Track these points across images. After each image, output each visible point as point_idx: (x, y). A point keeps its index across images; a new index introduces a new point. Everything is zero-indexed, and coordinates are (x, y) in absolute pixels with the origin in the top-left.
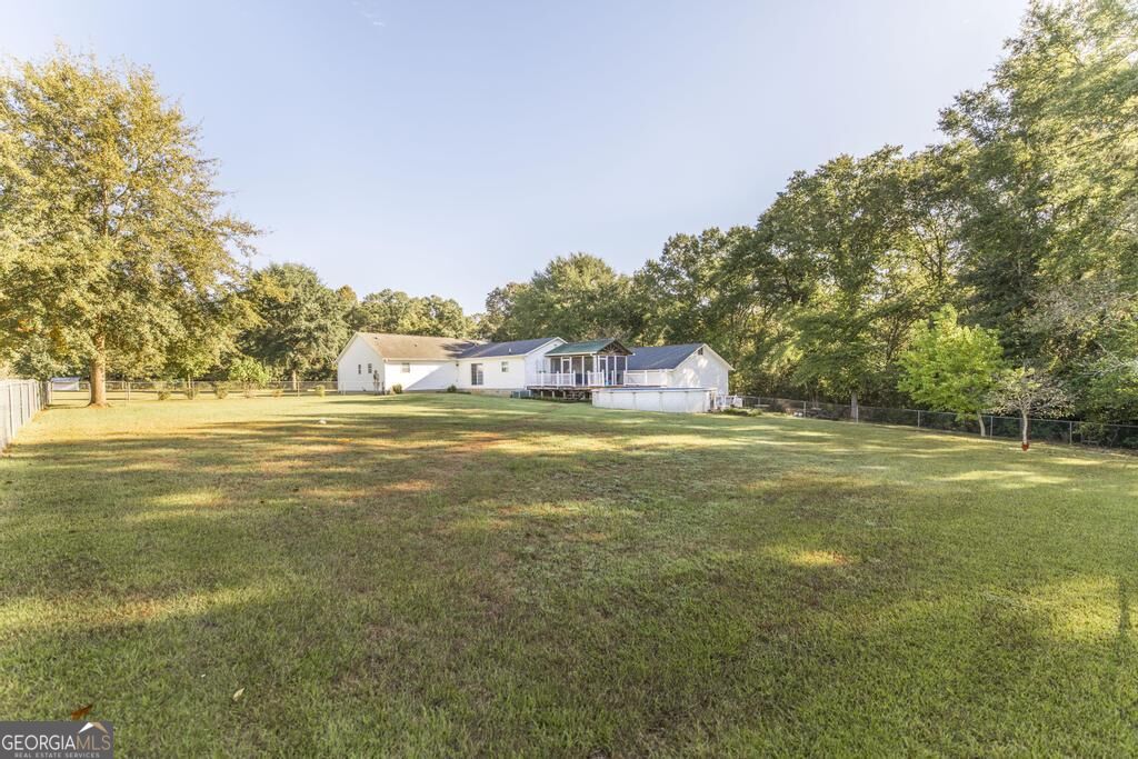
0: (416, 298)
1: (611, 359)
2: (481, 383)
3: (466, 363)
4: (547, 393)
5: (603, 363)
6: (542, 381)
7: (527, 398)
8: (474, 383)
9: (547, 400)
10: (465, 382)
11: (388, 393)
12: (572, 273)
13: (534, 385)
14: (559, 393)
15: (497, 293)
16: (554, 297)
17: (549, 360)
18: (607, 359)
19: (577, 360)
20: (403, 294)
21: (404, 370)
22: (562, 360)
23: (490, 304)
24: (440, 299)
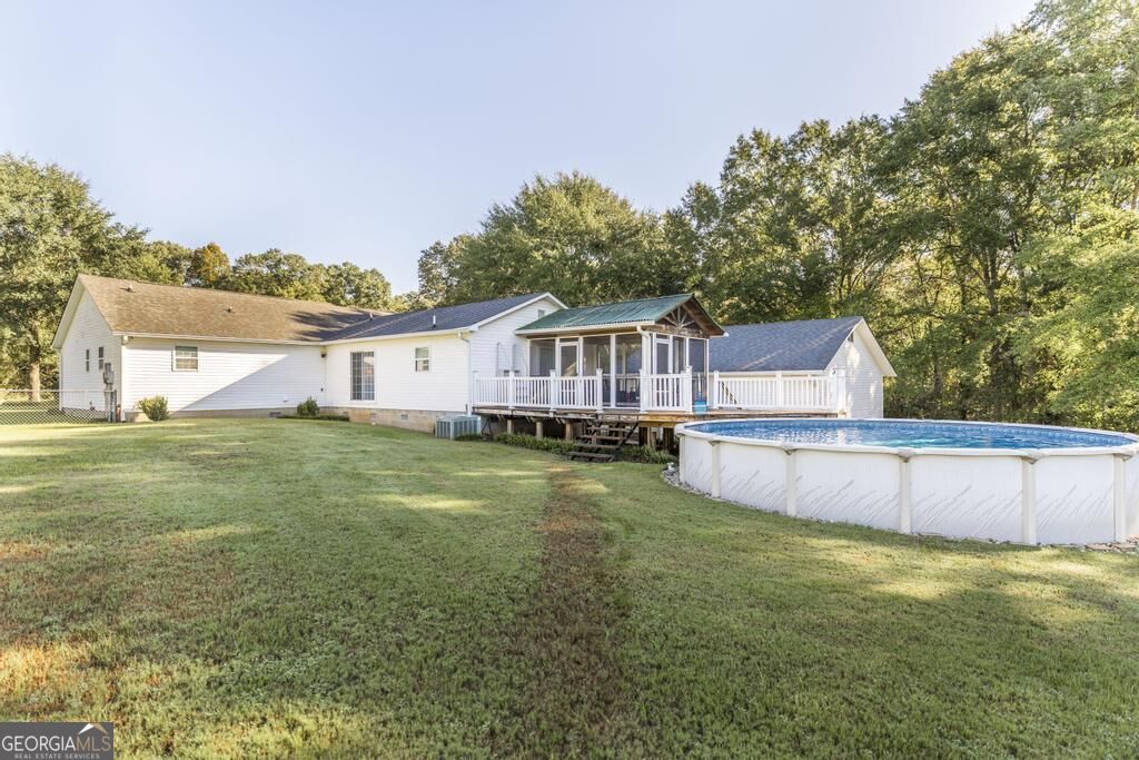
0: (320, 266)
1: (679, 341)
2: (371, 397)
3: (342, 351)
4: (522, 424)
5: (662, 350)
6: (513, 393)
7: (473, 438)
8: (357, 395)
9: (524, 444)
10: (337, 395)
11: (131, 418)
12: (562, 201)
13: (489, 401)
14: (553, 428)
15: (437, 249)
16: (532, 242)
17: (528, 343)
18: (670, 342)
19: (596, 341)
20: (299, 258)
21: (181, 365)
22: (558, 345)
23: (425, 268)
24: (356, 268)
